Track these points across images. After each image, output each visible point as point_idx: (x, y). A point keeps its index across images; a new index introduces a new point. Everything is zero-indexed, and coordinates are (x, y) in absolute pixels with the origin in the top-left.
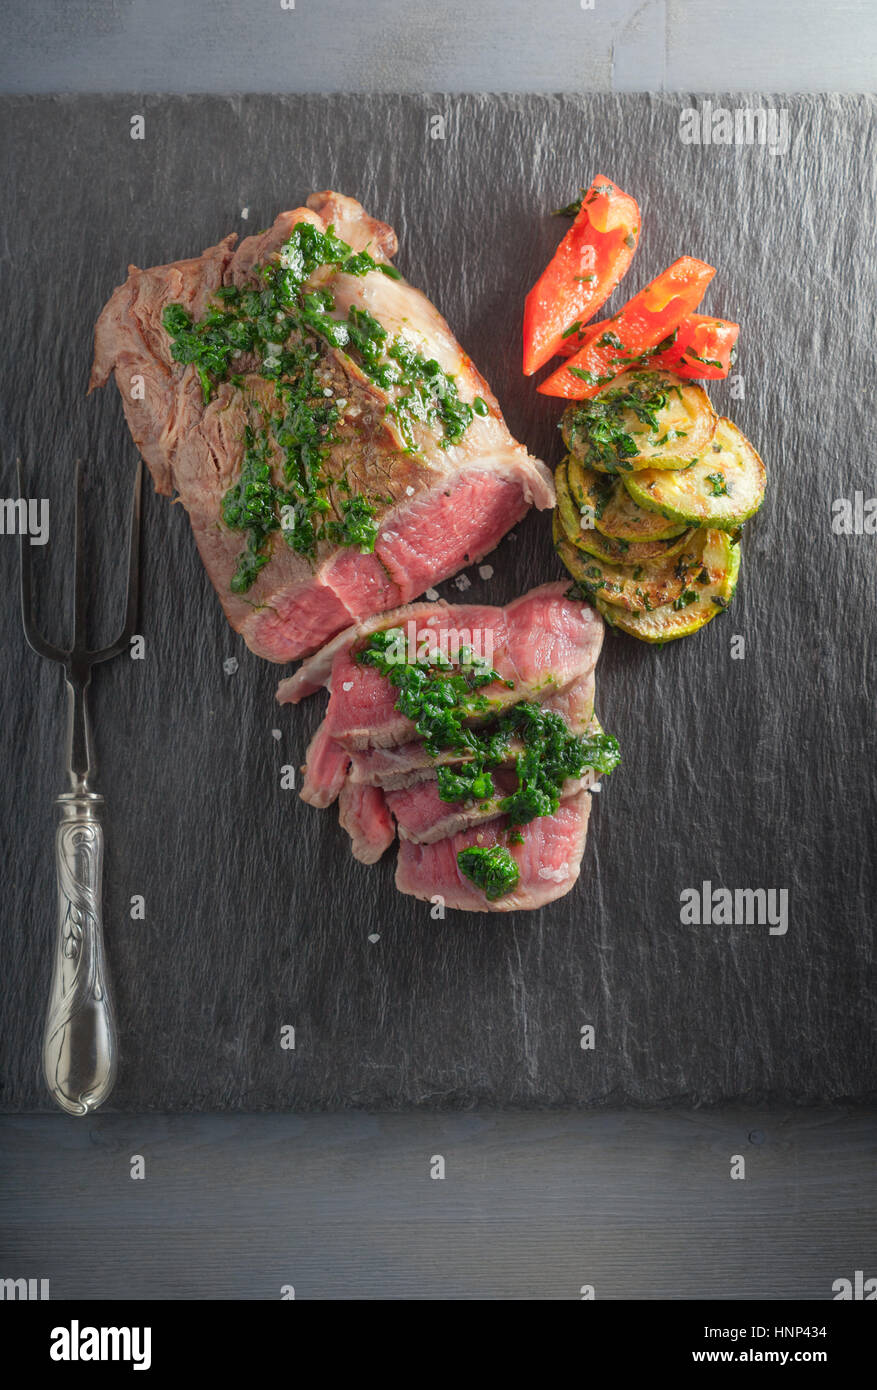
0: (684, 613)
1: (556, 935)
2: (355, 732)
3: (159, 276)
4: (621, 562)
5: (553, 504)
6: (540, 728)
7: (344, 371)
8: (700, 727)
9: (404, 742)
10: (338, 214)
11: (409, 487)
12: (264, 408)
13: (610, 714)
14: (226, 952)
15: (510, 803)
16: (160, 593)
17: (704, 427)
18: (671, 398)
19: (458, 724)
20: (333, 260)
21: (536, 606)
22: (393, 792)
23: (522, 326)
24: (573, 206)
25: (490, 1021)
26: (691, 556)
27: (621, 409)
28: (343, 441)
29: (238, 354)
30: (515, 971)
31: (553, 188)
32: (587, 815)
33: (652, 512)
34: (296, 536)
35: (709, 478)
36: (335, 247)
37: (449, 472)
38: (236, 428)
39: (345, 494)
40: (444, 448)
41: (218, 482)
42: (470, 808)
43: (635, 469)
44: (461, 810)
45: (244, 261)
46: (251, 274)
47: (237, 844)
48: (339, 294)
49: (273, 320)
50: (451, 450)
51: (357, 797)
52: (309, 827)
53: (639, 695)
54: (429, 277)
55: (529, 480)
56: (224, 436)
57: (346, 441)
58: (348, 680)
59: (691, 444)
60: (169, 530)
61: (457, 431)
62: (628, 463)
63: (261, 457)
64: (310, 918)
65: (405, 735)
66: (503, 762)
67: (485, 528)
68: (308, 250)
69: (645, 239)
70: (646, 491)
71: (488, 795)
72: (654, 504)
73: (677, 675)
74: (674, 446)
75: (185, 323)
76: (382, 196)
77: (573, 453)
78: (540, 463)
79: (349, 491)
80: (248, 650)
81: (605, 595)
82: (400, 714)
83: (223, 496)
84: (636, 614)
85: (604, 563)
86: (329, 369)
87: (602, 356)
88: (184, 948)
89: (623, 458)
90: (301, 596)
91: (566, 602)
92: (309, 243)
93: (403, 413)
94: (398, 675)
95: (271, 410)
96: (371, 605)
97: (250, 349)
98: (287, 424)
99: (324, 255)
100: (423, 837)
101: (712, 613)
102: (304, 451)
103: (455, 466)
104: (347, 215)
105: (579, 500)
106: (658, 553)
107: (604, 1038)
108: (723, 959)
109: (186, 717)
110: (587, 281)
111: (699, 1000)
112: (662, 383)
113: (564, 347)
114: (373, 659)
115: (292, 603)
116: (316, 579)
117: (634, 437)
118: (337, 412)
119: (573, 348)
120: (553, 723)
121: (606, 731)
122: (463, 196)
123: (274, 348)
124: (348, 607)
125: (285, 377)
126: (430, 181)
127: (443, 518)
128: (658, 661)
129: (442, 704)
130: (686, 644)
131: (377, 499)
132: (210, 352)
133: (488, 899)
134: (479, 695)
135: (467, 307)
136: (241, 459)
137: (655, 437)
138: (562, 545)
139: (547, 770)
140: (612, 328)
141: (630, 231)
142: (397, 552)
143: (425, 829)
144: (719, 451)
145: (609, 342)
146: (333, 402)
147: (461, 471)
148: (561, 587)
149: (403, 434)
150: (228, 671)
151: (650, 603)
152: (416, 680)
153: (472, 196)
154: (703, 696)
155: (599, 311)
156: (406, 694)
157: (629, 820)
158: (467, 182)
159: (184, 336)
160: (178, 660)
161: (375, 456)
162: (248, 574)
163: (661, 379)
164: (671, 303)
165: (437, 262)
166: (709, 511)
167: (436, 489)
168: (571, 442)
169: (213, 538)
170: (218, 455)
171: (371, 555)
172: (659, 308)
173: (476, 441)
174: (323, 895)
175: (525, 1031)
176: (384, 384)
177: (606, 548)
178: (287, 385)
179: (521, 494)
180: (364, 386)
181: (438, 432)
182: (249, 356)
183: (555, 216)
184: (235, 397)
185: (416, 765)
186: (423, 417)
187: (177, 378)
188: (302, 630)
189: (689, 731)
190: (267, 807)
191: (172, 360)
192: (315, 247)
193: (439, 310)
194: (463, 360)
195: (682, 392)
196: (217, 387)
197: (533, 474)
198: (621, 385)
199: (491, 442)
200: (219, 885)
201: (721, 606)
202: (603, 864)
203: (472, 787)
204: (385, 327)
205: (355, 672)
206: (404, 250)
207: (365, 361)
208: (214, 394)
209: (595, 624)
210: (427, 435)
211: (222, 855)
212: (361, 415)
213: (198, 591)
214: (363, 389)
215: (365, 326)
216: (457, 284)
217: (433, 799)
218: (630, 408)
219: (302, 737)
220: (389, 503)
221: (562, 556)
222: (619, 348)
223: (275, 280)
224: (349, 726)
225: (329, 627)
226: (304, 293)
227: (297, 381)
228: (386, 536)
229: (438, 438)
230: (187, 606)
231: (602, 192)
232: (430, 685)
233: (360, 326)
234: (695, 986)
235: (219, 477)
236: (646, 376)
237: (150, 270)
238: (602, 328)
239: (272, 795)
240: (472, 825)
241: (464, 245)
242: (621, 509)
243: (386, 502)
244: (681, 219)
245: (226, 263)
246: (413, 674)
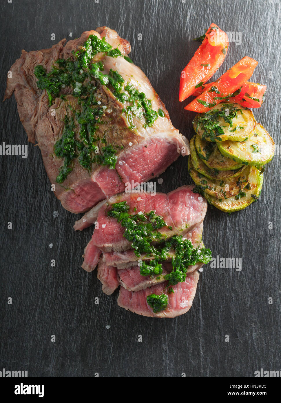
0: (240, 201)
1: (182, 329)
2: (107, 245)
3: (34, 54)
4: (215, 179)
5: (188, 154)
6: (182, 246)
7: (106, 95)
8: (244, 248)
9: (126, 249)
10: (108, 35)
11: (130, 142)
12: (73, 109)
13: (208, 241)
14: (48, 330)
15: (169, 276)
16: (29, 184)
17: (251, 126)
18: (238, 113)
19: (149, 244)
20: (104, 51)
21: (181, 194)
22: (121, 269)
23: (179, 84)
24: (202, 37)
25: (153, 363)
26: (243, 178)
27: (218, 117)
28: (104, 123)
29: (64, 86)
30: (165, 343)
31: (194, 30)
32: (197, 281)
33: (229, 158)
34: (83, 160)
35: (252, 146)
36: (105, 45)
37: (147, 137)
38: (61, 116)
39: (104, 145)
40: (145, 128)
41: (53, 138)
42: (153, 279)
43: (222, 141)
44: (149, 278)
45: (68, 49)
46: (70, 54)
47: (55, 286)
48: (106, 64)
49: (79, 73)
50: (148, 129)
51: (106, 271)
52: (84, 281)
53: (220, 233)
54: (143, 63)
55: (179, 144)
56: (57, 119)
57: (106, 123)
58: (104, 224)
59: (245, 132)
60: (34, 159)
61: (151, 121)
62: (219, 138)
63: (71, 128)
64: (83, 317)
65: (127, 247)
66: (167, 259)
67: (161, 163)
68: (94, 46)
69: (230, 52)
70: (227, 150)
71: (160, 273)
72: (229, 155)
73: (236, 226)
74: (239, 132)
75: (43, 73)
76: (126, 30)
77: (198, 134)
78: (184, 137)
79: (106, 143)
80: (63, 207)
81: (208, 191)
82: (125, 238)
83: (55, 143)
84: (220, 200)
85: (208, 179)
86: (100, 93)
87: (211, 96)
88: (31, 328)
89: (218, 136)
90: (84, 186)
91: (192, 193)
92: (95, 43)
93: (129, 113)
94: (125, 222)
95: (76, 109)
96: (113, 191)
97: (69, 85)
98: (82, 115)
99: (101, 49)
100: (133, 289)
101: (251, 201)
102: (89, 126)
103: (149, 135)
104: (111, 36)
105: (199, 153)
106: (231, 175)
107: (200, 372)
108: (250, 342)
109: (37, 234)
110: (206, 66)
111: (239, 358)
112: (234, 108)
113: (195, 92)
114: (115, 215)
115: (81, 188)
116: (91, 179)
117: (223, 128)
118: (102, 111)
119: (199, 92)
120: (187, 244)
121: (206, 247)
122: (158, 32)
123: (78, 84)
124: (103, 191)
125: (83, 96)
126: (145, 25)
127: (144, 156)
128: (228, 220)
129: (143, 235)
130: (240, 214)
131: (117, 147)
132: (52, 84)
133: (154, 312)
134: (157, 232)
135: (158, 76)
136: (63, 129)
137: (231, 129)
138: (191, 171)
139: (184, 263)
140: (215, 85)
141: (224, 47)
142: (125, 169)
143: (134, 286)
144: (256, 136)
145: (214, 90)
146: (101, 107)
147: (152, 137)
148: (191, 188)
149: (129, 121)
150: (55, 216)
151: (226, 195)
152: (132, 225)
153: (162, 32)
154: (246, 235)
155: (210, 79)
156: (128, 230)
157: (214, 284)
158: (160, 26)
159: (42, 78)
160: (35, 211)
161: (117, 129)
162: (63, 175)
163: (234, 107)
164: (240, 74)
165: (147, 56)
166: (252, 159)
167: (141, 144)
168: (197, 129)
169: (50, 160)
170: (54, 127)
171: (114, 170)
172: (235, 77)
173: (159, 126)
174: (88, 308)
175: (168, 368)
176: (122, 100)
177: (209, 173)
178: (83, 99)
179: (176, 149)
180: (114, 101)
181: (143, 121)
182: (68, 87)
183: (194, 41)
184: (62, 104)
185: (131, 260)
186: (138, 115)
187: (39, 96)
188: (85, 200)
189: (240, 249)
190: (67, 272)
191: (37, 88)
192: (97, 45)
193: (146, 75)
194: (155, 95)
195: (243, 112)
196: (55, 99)
197: (181, 141)
198: (218, 108)
199: (164, 127)
200: (46, 303)
201: (255, 199)
202: (202, 301)
203: (154, 270)
204: (124, 78)
205: (107, 220)
206: (133, 51)
207: (115, 91)
208: (53, 102)
209: (204, 203)
210: (139, 122)
211: (48, 291)
212: (112, 113)
213: (44, 183)
214: (114, 102)
215: (115, 77)
216: (154, 66)
217: (137, 274)
218: (221, 117)
219: (83, 244)
220: (122, 149)
221: (191, 175)
222: (218, 93)
223: (80, 57)
224: (104, 242)
225: (95, 199)
226: (91, 63)
227: (87, 98)
228: (120, 162)
229: (143, 124)
230: (39, 189)
231: (214, 29)
232: (138, 227)
233: (114, 77)
234: (238, 353)
235: (54, 136)
236: (228, 105)
237: (30, 52)
238: (211, 85)
239: (69, 267)
240: (153, 285)
241: (158, 51)
242: (216, 157)
243: (121, 148)
244: (245, 44)
245: (61, 50)
246: (131, 222)
